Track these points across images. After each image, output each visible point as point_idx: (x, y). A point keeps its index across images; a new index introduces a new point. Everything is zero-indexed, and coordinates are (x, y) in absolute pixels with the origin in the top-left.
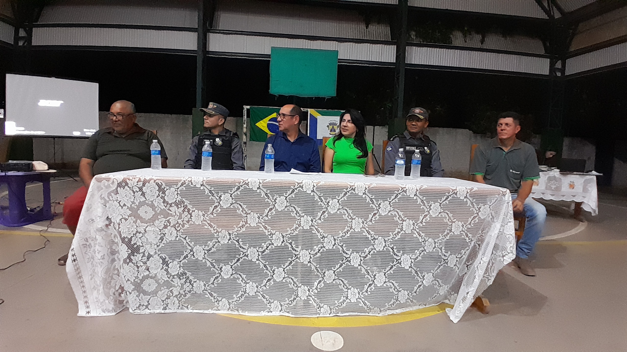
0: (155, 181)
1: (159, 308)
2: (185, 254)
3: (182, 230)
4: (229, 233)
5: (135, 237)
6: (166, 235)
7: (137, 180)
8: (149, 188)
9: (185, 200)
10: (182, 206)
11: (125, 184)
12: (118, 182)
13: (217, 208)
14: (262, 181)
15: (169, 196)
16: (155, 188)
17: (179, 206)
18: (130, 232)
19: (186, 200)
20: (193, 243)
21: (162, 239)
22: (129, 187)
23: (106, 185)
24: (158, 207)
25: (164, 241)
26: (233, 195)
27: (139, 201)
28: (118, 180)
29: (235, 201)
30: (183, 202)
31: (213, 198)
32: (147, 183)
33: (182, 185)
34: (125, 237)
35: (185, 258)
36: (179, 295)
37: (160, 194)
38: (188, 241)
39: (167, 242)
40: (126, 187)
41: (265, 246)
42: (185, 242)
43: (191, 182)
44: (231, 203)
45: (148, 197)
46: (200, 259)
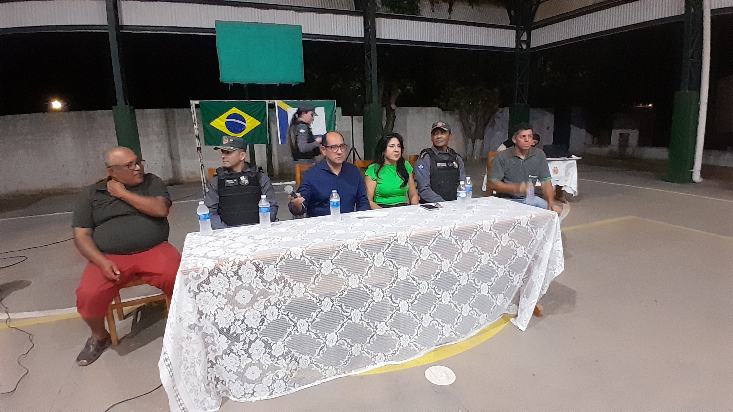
0: (251, 261)
1: (265, 394)
2: (288, 331)
3: (284, 307)
4: (331, 300)
5: (234, 325)
6: (267, 316)
7: (231, 263)
8: (245, 270)
9: (285, 276)
10: (283, 281)
11: (217, 271)
12: (210, 271)
13: (318, 277)
14: (360, 241)
15: (268, 275)
16: (252, 269)
17: (280, 283)
18: (227, 322)
19: (286, 274)
20: (296, 318)
21: (263, 321)
22: (222, 273)
23: (195, 276)
24: (256, 288)
25: (266, 323)
26: (333, 260)
27: (235, 286)
28: (209, 268)
29: (335, 266)
30: (284, 278)
31: (314, 267)
32: (243, 265)
33: (281, 259)
34: (223, 327)
35: (288, 336)
36: (285, 376)
37: (258, 274)
38: (290, 317)
39: (268, 323)
40: (219, 274)
41: (367, 304)
42: (287, 318)
43: (291, 255)
44: (332, 268)
45: (245, 280)
46: (304, 332)
